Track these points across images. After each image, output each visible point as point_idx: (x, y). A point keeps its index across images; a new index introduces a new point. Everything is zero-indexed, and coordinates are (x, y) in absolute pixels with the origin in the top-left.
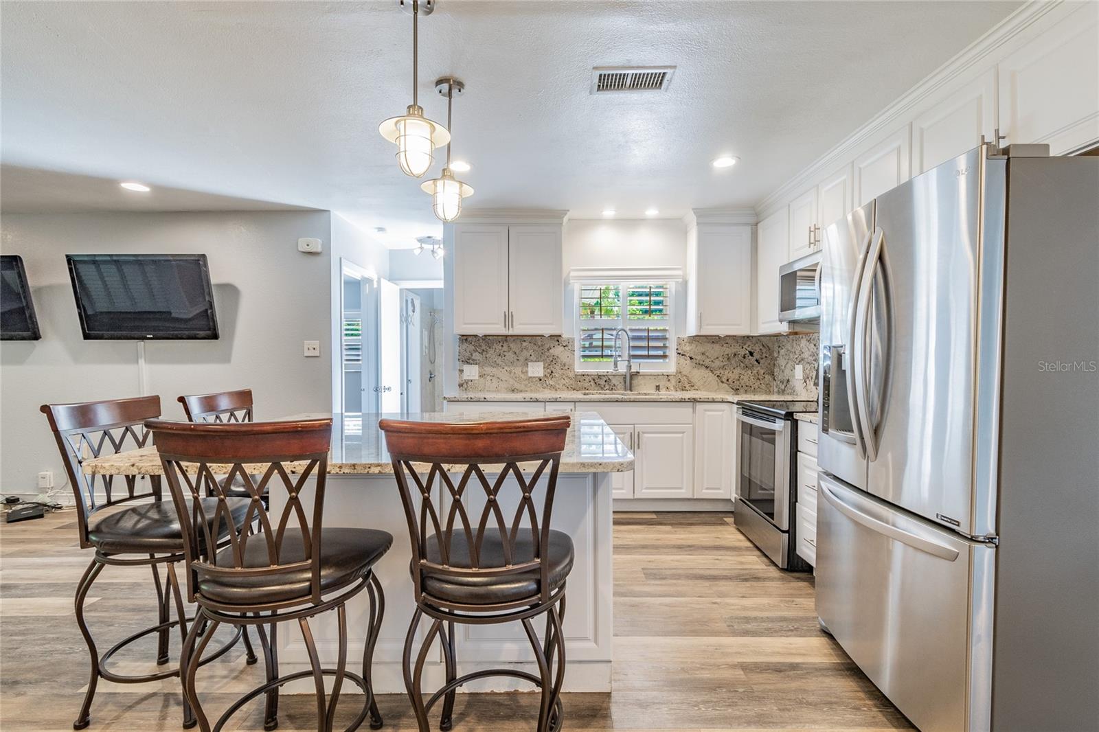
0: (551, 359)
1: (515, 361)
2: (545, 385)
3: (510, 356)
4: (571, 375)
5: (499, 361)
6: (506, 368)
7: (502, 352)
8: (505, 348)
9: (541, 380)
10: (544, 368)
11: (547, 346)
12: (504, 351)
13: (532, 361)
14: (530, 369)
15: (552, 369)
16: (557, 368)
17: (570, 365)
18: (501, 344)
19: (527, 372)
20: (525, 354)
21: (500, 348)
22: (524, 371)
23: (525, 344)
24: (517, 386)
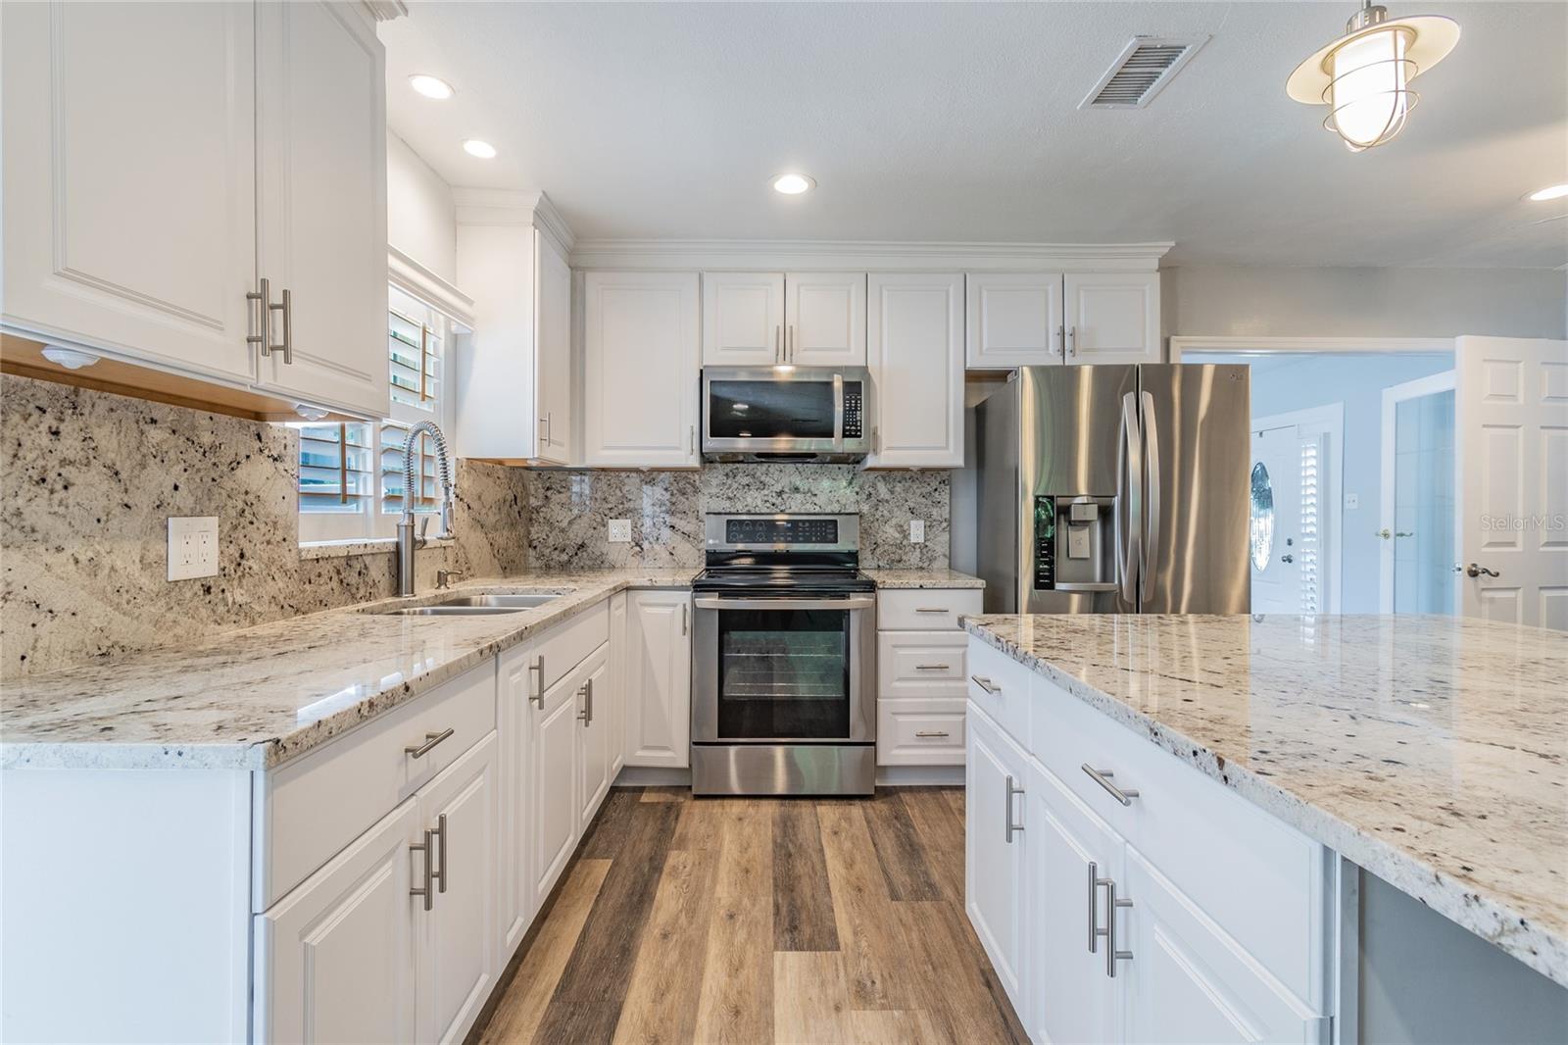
0: (240, 505)
1: (117, 511)
2: (221, 609)
3: (91, 488)
4: (291, 563)
5: (38, 510)
6: (75, 547)
7: (53, 462)
8: (70, 445)
9: (208, 590)
10: (220, 539)
11: (225, 457)
12: (64, 462)
13: (180, 513)
14: (175, 546)
15: (243, 543)
16: (256, 537)
17: (288, 528)
18: (49, 420)
19: (164, 561)
20: (158, 479)
21: (45, 440)
22: (151, 557)
23: (155, 435)
24: (125, 629)
